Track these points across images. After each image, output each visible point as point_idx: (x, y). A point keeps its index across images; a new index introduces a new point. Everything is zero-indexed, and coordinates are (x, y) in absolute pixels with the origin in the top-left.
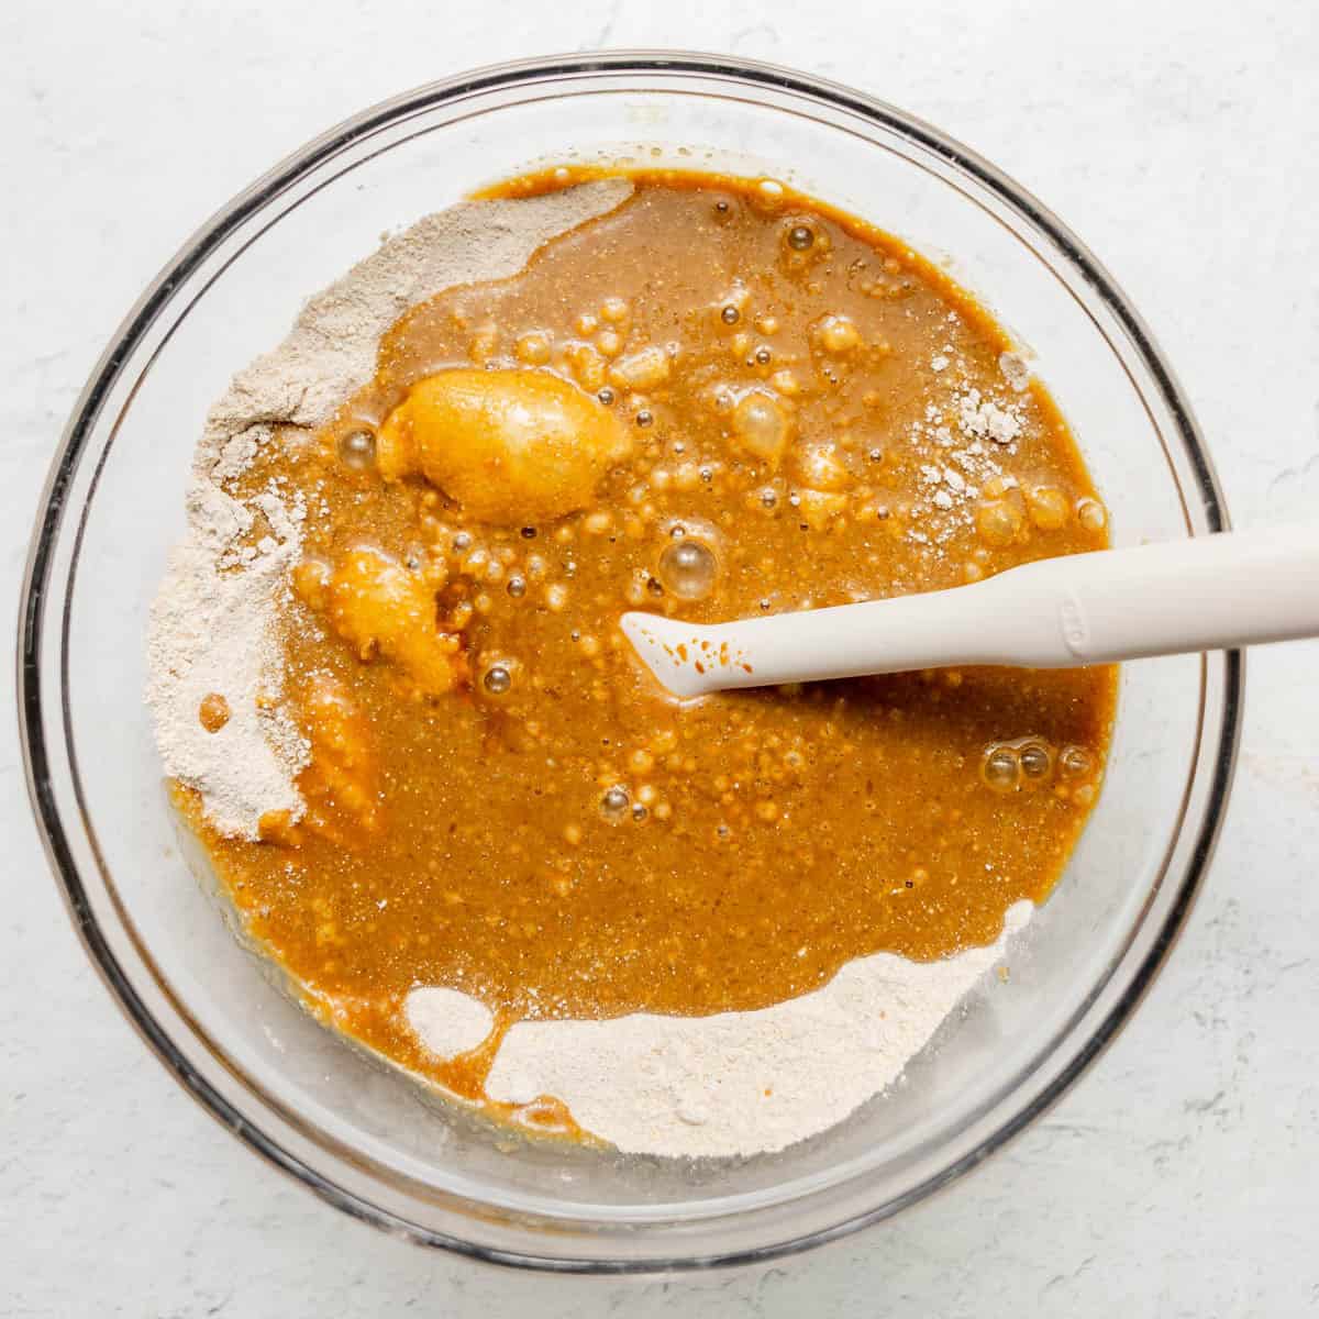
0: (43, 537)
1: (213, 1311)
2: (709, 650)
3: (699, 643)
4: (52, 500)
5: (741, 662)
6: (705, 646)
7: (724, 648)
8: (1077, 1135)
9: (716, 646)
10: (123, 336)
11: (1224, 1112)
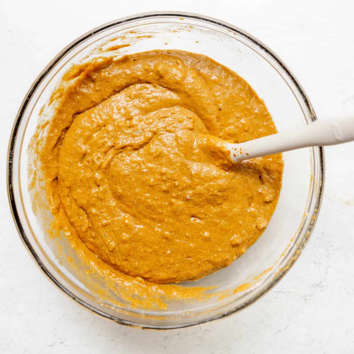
0: (9, 170)
1: (62, 343)
2: (237, 150)
3: (234, 149)
4: (10, 160)
5: (246, 153)
6: (235, 149)
7: (241, 149)
8: (284, 294)
9: (238, 149)
10: (19, 115)
11: (322, 287)
